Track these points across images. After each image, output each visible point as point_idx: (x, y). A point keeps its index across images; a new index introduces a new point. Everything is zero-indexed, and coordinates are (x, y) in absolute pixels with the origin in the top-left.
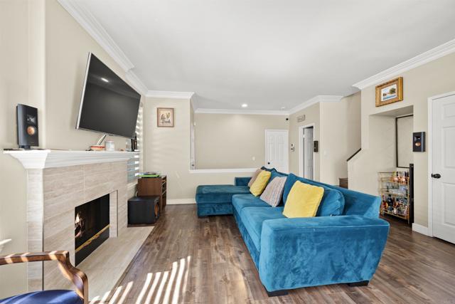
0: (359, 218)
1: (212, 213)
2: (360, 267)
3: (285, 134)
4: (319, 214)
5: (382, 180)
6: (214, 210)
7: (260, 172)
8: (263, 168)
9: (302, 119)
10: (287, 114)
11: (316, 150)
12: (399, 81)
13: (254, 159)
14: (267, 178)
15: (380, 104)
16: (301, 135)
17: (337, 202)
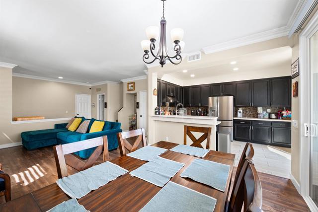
0: (114, 130)
1: (41, 146)
2: (115, 144)
3: (89, 97)
4: (103, 130)
5: (130, 119)
6: (42, 144)
7: (74, 120)
8: (76, 117)
9: (99, 90)
10: (90, 86)
11: (106, 107)
12: (133, 83)
13: (67, 112)
14: (80, 122)
15: (129, 90)
16: (98, 99)
17: (108, 126)
